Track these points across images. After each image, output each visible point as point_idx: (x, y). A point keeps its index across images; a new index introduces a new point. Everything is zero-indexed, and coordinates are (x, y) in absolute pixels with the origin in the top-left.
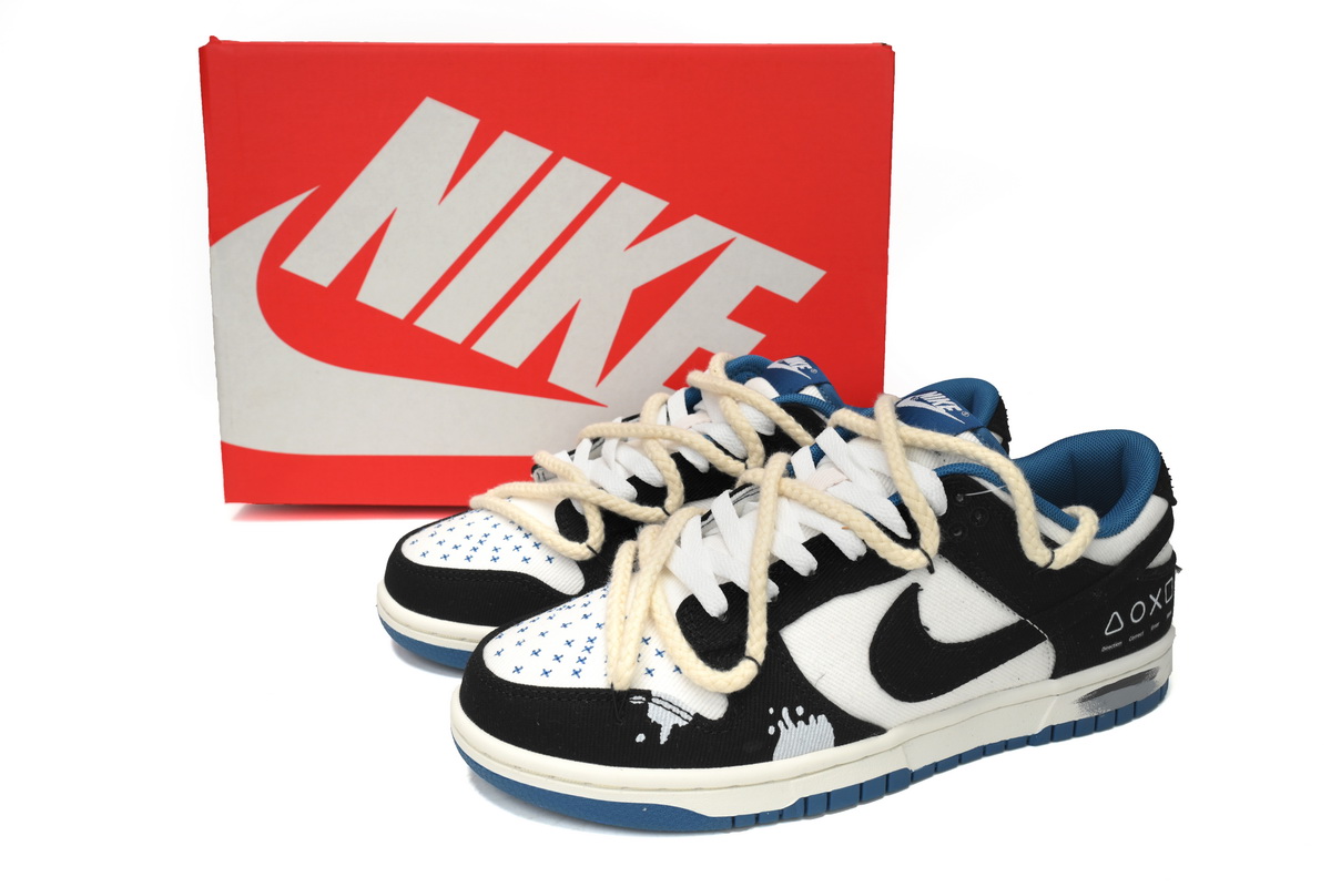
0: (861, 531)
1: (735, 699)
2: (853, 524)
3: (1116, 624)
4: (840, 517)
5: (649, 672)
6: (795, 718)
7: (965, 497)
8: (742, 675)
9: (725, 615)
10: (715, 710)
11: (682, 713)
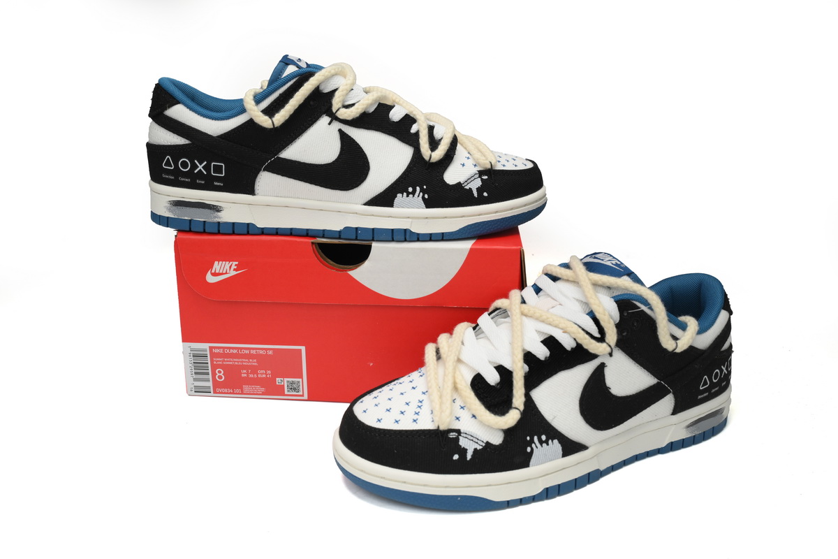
0: (574, 333)
1: (508, 433)
2: (569, 329)
3: (705, 383)
4: (561, 326)
5: (457, 418)
6: (541, 442)
7: (628, 313)
8: (512, 418)
9: (498, 384)
10: (497, 440)
11: (479, 442)
